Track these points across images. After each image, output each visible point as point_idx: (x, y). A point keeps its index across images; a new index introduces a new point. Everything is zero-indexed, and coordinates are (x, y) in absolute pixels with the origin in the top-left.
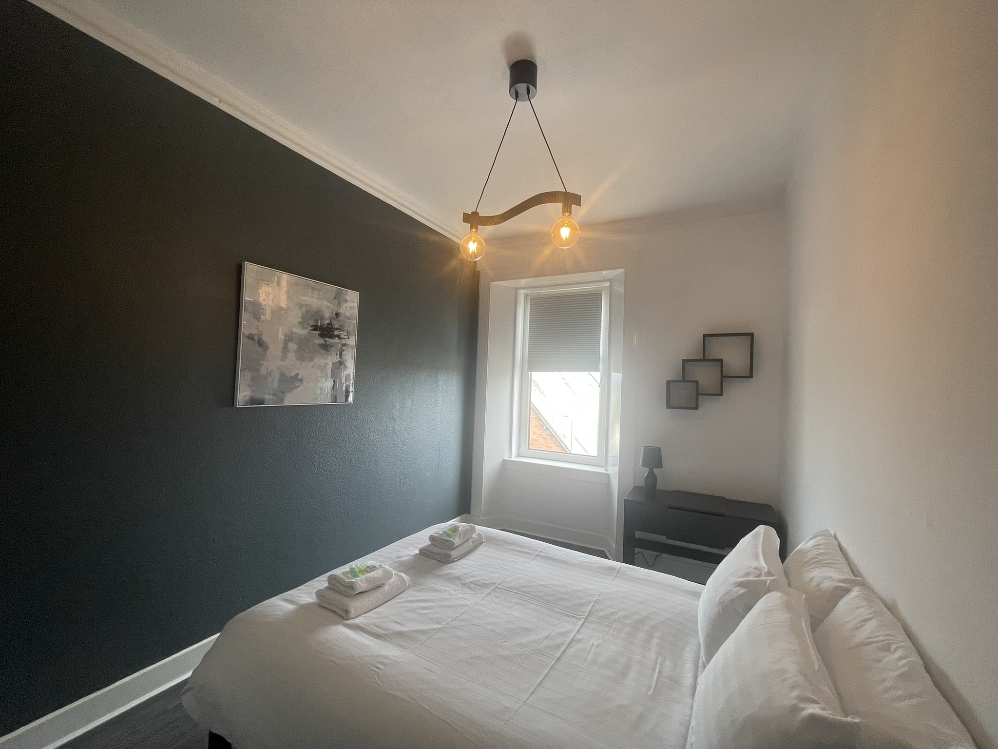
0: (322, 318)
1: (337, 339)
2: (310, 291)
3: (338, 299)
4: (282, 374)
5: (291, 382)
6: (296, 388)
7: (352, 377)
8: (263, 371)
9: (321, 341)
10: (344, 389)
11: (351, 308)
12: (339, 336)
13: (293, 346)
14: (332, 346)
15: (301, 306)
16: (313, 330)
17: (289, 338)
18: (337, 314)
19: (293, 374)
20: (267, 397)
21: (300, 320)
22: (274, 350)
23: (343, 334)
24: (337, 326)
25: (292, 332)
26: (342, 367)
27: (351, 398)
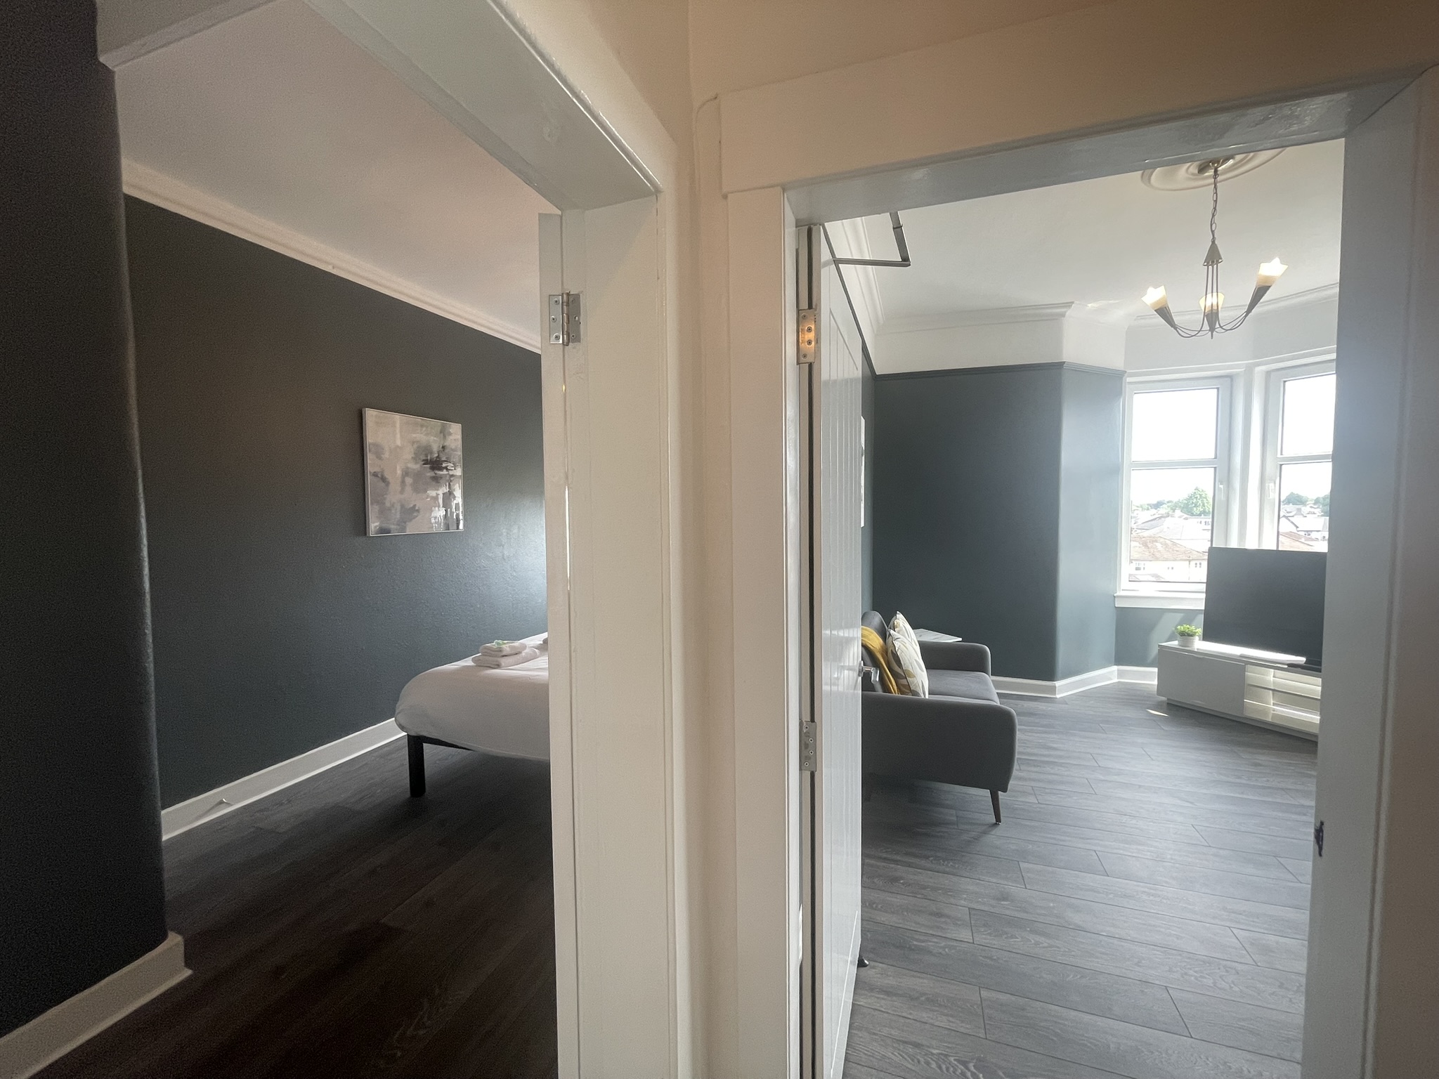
0: (431, 453)
1: (445, 470)
2: (419, 428)
3: (444, 433)
4: (402, 506)
5: (410, 512)
6: (414, 518)
7: (460, 505)
8: (388, 504)
9: (431, 474)
10: (455, 517)
11: (455, 440)
12: (446, 468)
13: (409, 480)
14: (441, 478)
15: (413, 443)
16: (424, 464)
17: (406, 473)
18: (443, 447)
19: (412, 505)
20: (392, 527)
21: (413, 456)
22: (395, 486)
23: (450, 465)
24: (444, 459)
25: (408, 468)
26: (452, 496)
27: (461, 527)
